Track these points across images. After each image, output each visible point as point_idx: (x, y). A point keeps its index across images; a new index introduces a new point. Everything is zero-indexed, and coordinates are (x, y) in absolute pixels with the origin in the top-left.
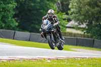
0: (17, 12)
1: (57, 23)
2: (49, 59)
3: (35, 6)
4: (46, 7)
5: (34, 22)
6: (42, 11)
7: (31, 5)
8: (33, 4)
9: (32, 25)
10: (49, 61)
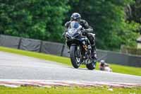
2: (111, 87)
3: (93, 9)
4: (110, 11)
7: (88, 9)
10: (111, 90)
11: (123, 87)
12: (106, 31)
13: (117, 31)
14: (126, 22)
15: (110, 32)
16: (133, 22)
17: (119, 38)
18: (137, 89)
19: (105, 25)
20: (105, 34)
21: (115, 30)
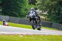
11: (27, 35)
12: (19, 9)
13: (24, 9)
14: (28, 4)
15: (21, 9)
16: (31, 4)
17: (25, 12)
18: (34, 36)
19: (19, 6)
20: (19, 10)
21: (23, 8)
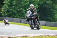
0: (39, 10)
1: (36, 13)
2: (56, 36)
5: (48, 15)
6: (52, 10)
8: (47, 6)
9: (47, 17)
10: (56, 37)
12: (53, 15)
